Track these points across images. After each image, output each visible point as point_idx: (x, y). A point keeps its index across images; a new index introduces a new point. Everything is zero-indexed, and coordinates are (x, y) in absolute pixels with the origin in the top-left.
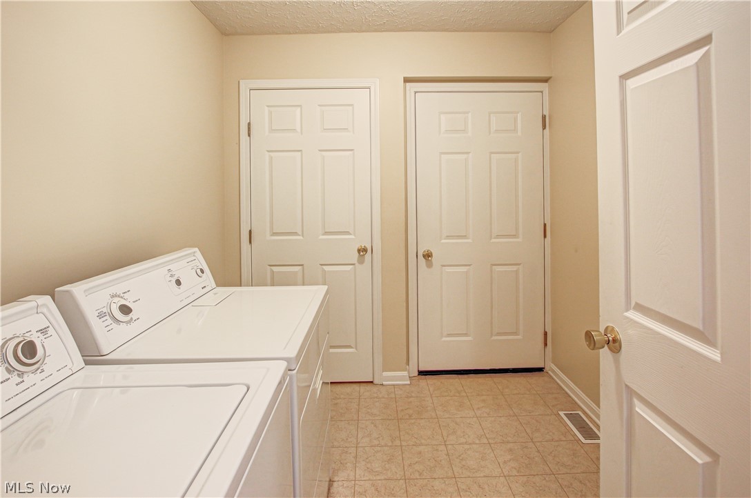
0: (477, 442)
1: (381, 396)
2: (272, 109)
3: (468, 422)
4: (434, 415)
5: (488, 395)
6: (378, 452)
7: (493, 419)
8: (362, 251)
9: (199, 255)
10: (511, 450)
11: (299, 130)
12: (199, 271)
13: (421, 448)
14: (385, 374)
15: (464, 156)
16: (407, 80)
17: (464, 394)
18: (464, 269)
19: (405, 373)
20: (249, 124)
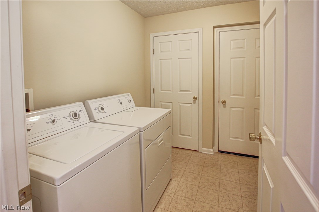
0: (235, 181)
1: (200, 156)
2: (161, 43)
3: (234, 173)
4: (219, 168)
5: (248, 166)
6: (192, 175)
7: (246, 175)
8: (195, 98)
9: (130, 95)
10: (249, 188)
11: (171, 51)
12: (129, 101)
13: (209, 178)
14: (203, 149)
15: (242, 59)
16: (215, 27)
17: (236, 163)
18: (241, 110)
19: (212, 150)
20: (153, 50)
